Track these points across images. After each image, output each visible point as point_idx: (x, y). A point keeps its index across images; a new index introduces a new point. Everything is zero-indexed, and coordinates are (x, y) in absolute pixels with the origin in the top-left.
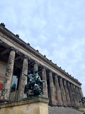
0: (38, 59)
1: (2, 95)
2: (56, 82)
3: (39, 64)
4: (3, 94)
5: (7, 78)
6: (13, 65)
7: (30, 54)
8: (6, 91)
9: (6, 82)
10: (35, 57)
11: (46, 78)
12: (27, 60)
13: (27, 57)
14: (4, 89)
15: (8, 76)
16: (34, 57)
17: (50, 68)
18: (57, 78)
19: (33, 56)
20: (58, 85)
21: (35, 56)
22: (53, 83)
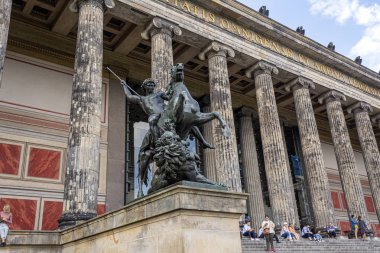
0: (224, 30)
1: (67, 197)
2: (337, 130)
3: (233, 54)
4: (70, 193)
5: (77, 125)
6: (95, 67)
7: (181, 11)
8: (78, 178)
9: (77, 142)
10: (210, 24)
11: (276, 115)
12: (170, 39)
13: (168, 28)
14: (71, 171)
15: (80, 119)
16: (202, 21)
17: (294, 68)
18: (340, 113)
19: (196, 18)
20: (349, 145)
21: (208, 19)
22: (316, 137)
